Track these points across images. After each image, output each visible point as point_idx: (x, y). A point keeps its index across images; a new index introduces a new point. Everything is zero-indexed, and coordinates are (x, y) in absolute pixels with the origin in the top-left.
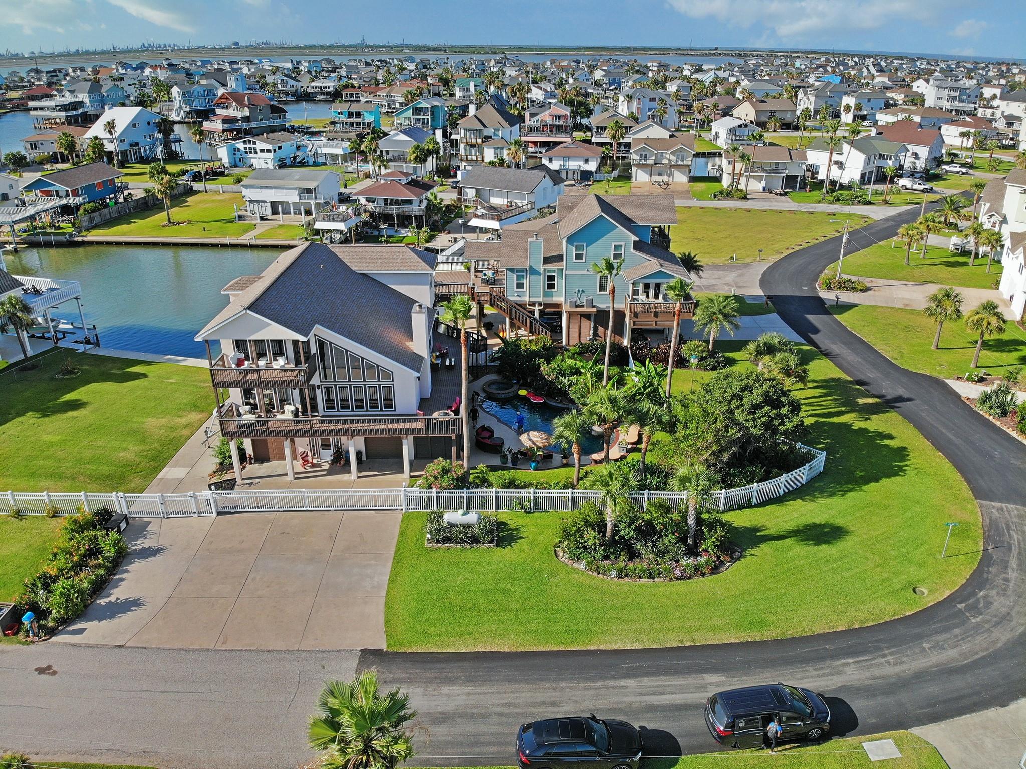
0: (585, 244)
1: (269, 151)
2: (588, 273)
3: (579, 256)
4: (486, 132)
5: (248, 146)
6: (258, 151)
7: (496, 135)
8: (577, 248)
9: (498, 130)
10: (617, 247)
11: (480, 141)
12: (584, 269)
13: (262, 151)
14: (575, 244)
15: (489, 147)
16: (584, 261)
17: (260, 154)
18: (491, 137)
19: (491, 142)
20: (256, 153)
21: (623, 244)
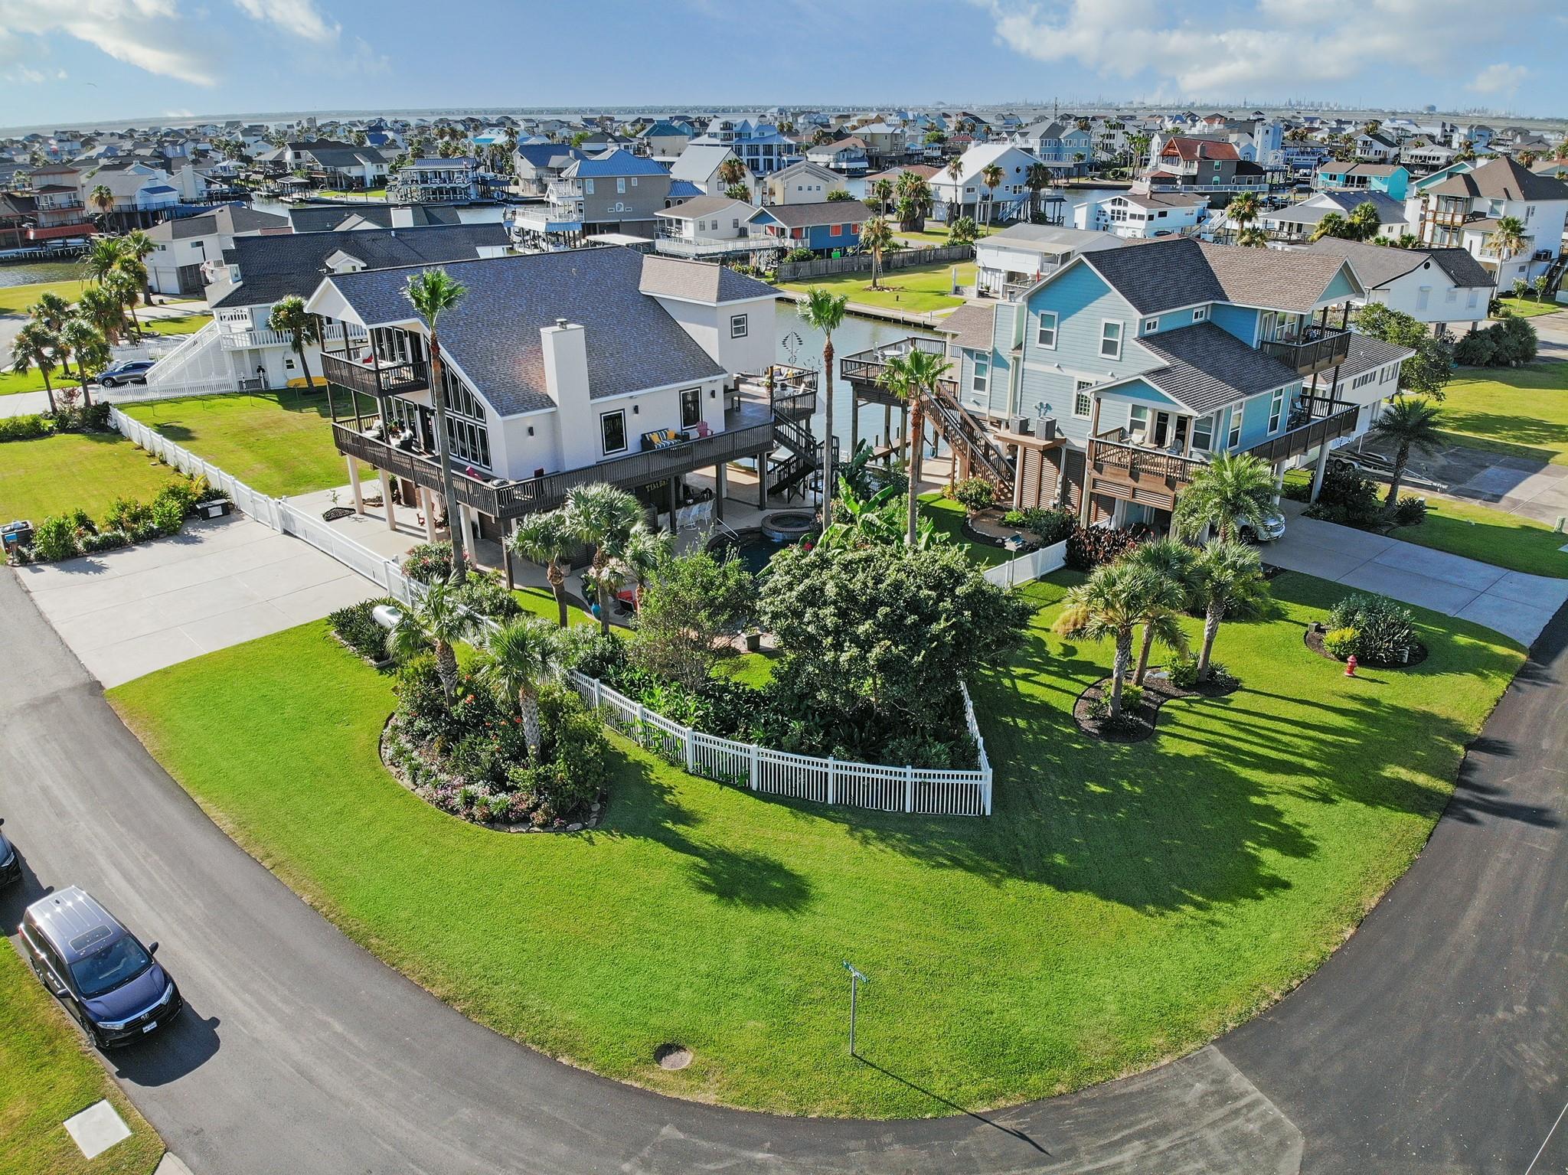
0: (1056, 314)
1: (1141, 217)
2: (1057, 371)
3: (1045, 337)
4: (1479, 205)
5: (1117, 208)
6: (1128, 216)
7: (1493, 211)
8: (1046, 320)
9: (1499, 203)
10: (1110, 329)
11: (1458, 219)
12: (1051, 364)
13: (1133, 216)
14: (1041, 312)
15: (1472, 231)
16: (1053, 347)
17: (1129, 222)
18: (1483, 215)
19: (1480, 224)
20: (1124, 219)
21: (1120, 323)
